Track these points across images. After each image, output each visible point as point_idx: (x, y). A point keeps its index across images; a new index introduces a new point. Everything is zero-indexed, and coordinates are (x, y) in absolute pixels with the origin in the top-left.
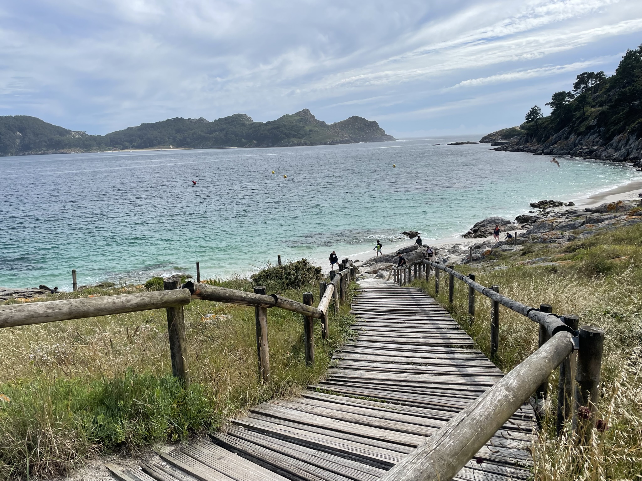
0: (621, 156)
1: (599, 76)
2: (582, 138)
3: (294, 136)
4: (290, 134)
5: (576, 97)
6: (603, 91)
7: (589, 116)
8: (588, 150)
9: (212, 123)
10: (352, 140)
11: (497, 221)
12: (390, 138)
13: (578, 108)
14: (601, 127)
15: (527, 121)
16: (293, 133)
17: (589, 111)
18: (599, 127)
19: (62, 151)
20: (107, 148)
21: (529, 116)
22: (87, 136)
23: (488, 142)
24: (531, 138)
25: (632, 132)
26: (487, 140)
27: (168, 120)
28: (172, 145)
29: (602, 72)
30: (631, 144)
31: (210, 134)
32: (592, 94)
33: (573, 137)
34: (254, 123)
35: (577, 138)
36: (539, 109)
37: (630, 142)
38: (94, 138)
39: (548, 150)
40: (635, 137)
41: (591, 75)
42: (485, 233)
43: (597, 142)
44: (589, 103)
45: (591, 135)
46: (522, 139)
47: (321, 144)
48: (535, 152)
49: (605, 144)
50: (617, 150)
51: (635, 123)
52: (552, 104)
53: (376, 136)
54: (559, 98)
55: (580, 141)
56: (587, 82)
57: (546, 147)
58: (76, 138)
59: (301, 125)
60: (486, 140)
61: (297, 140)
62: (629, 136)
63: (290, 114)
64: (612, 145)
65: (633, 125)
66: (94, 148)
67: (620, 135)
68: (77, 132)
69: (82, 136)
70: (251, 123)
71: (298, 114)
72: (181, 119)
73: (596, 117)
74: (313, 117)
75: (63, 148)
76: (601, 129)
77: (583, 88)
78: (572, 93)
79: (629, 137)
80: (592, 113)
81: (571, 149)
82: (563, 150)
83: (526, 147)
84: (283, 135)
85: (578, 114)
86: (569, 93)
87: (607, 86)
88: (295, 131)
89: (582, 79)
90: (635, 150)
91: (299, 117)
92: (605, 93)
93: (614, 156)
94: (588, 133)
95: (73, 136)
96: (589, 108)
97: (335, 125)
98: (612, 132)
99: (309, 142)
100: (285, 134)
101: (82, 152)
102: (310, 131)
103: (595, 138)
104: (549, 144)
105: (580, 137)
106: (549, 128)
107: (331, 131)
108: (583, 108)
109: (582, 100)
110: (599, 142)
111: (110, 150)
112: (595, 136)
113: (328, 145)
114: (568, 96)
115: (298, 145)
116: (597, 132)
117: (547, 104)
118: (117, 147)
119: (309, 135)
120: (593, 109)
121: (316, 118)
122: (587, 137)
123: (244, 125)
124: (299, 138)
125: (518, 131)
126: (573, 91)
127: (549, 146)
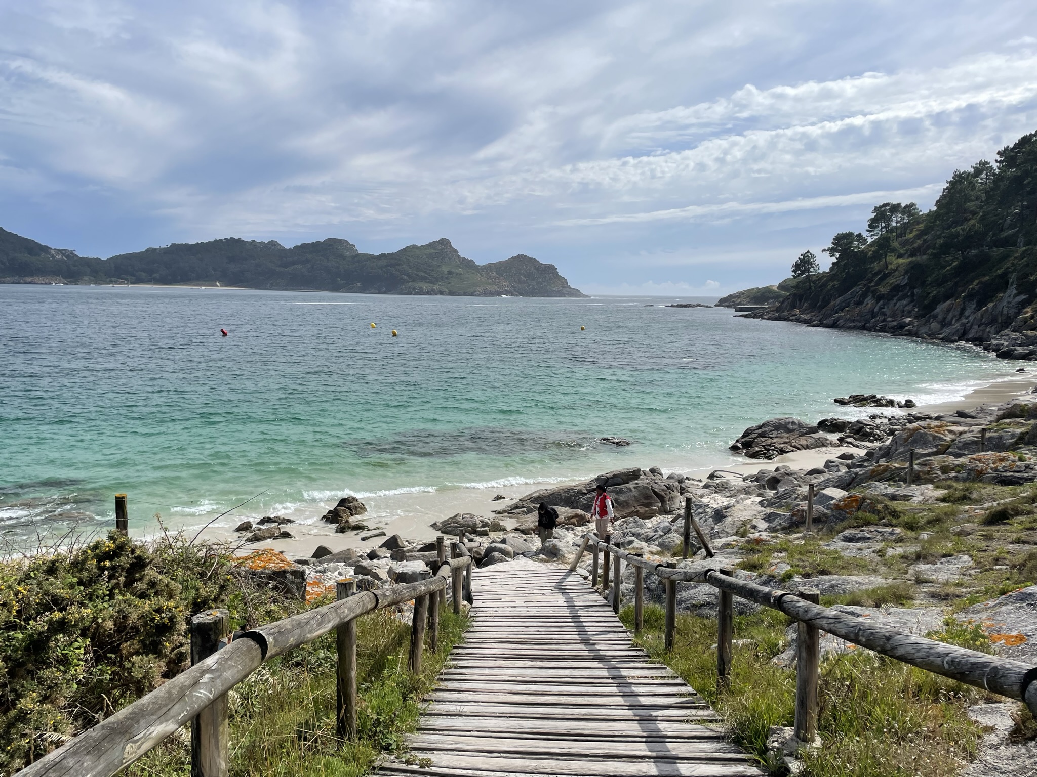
0: (953, 335)
1: (909, 209)
2: (884, 304)
3: (423, 279)
4: (417, 275)
5: (870, 240)
6: (915, 233)
7: (895, 270)
8: (895, 323)
9: (290, 250)
10: (515, 290)
11: (790, 426)
12: (576, 293)
13: (876, 257)
14: (914, 288)
15: (793, 274)
16: (422, 274)
17: (895, 262)
18: (912, 288)
19: (29, 279)
20: (108, 280)
21: (797, 267)
22: (75, 258)
23: (728, 307)
24: (800, 301)
25: (970, 297)
26: (727, 304)
27: (216, 241)
28: (220, 281)
29: (912, 205)
30: (969, 316)
31: (286, 267)
32: (898, 236)
33: (869, 302)
34: (358, 255)
35: (877, 303)
36: (813, 256)
37: (967, 313)
38: (87, 262)
39: (830, 321)
40: (974, 306)
41: (895, 208)
42: (768, 450)
43: (910, 312)
44: (893, 250)
45: (899, 300)
46: (786, 303)
47: (465, 294)
48: (808, 323)
49: (923, 316)
50: (945, 324)
51: (975, 283)
52: (832, 251)
53: (554, 289)
54: (843, 243)
55: (880, 308)
56: (890, 219)
57: (826, 317)
58: (58, 261)
59: (434, 263)
60: (725, 302)
61: (427, 285)
62: (964, 303)
63: (419, 245)
64: (935, 317)
65: (971, 287)
66: (86, 278)
67: (949, 302)
68: (59, 250)
69: (68, 257)
70: (354, 254)
71: (432, 245)
72: (239, 241)
73: (906, 272)
74: (456, 252)
75: (32, 275)
76: (916, 291)
77: (882, 228)
78: (865, 234)
79: (964, 305)
80: (899, 266)
81: (868, 321)
82: (853, 321)
83: (793, 316)
84: (405, 277)
85: (876, 266)
86: (859, 235)
87: (921, 226)
88: (425, 272)
89: (882, 214)
90: (976, 327)
91: (433, 251)
92: (918, 237)
93: (941, 334)
94: (895, 296)
95: (53, 257)
96: (893, 259)
97: (489, 267)
98: (933, 296)
99: (447, 290)
100: (408, 275)
101: (65, 284)
102: (450, 273)
103: (906, 305)
104: (829, 312)
105: (881, 302)
106: (829, 287)
107: (482, 276)
108: (885, 258)
109: (883, 245)
110: (913, 312)
111: (111, 282)
112: (905, 302)
113: (476, 296)
114: (858, 241)
115: (428, 293)
116: (908, 297)
117: (824, 251)
118: (126, 279)
119: (447, 278)
120: (901, 261)
121: (459, 254)
122: (892, 302)
123: (342, 256)
124: (431, 282)
125: (775, 292)
126: (867, 231)
127: (831, 315)
